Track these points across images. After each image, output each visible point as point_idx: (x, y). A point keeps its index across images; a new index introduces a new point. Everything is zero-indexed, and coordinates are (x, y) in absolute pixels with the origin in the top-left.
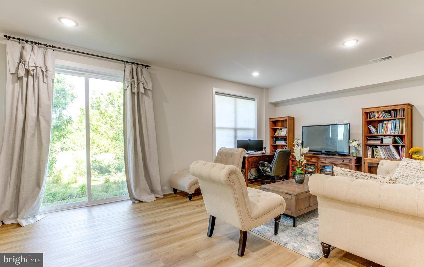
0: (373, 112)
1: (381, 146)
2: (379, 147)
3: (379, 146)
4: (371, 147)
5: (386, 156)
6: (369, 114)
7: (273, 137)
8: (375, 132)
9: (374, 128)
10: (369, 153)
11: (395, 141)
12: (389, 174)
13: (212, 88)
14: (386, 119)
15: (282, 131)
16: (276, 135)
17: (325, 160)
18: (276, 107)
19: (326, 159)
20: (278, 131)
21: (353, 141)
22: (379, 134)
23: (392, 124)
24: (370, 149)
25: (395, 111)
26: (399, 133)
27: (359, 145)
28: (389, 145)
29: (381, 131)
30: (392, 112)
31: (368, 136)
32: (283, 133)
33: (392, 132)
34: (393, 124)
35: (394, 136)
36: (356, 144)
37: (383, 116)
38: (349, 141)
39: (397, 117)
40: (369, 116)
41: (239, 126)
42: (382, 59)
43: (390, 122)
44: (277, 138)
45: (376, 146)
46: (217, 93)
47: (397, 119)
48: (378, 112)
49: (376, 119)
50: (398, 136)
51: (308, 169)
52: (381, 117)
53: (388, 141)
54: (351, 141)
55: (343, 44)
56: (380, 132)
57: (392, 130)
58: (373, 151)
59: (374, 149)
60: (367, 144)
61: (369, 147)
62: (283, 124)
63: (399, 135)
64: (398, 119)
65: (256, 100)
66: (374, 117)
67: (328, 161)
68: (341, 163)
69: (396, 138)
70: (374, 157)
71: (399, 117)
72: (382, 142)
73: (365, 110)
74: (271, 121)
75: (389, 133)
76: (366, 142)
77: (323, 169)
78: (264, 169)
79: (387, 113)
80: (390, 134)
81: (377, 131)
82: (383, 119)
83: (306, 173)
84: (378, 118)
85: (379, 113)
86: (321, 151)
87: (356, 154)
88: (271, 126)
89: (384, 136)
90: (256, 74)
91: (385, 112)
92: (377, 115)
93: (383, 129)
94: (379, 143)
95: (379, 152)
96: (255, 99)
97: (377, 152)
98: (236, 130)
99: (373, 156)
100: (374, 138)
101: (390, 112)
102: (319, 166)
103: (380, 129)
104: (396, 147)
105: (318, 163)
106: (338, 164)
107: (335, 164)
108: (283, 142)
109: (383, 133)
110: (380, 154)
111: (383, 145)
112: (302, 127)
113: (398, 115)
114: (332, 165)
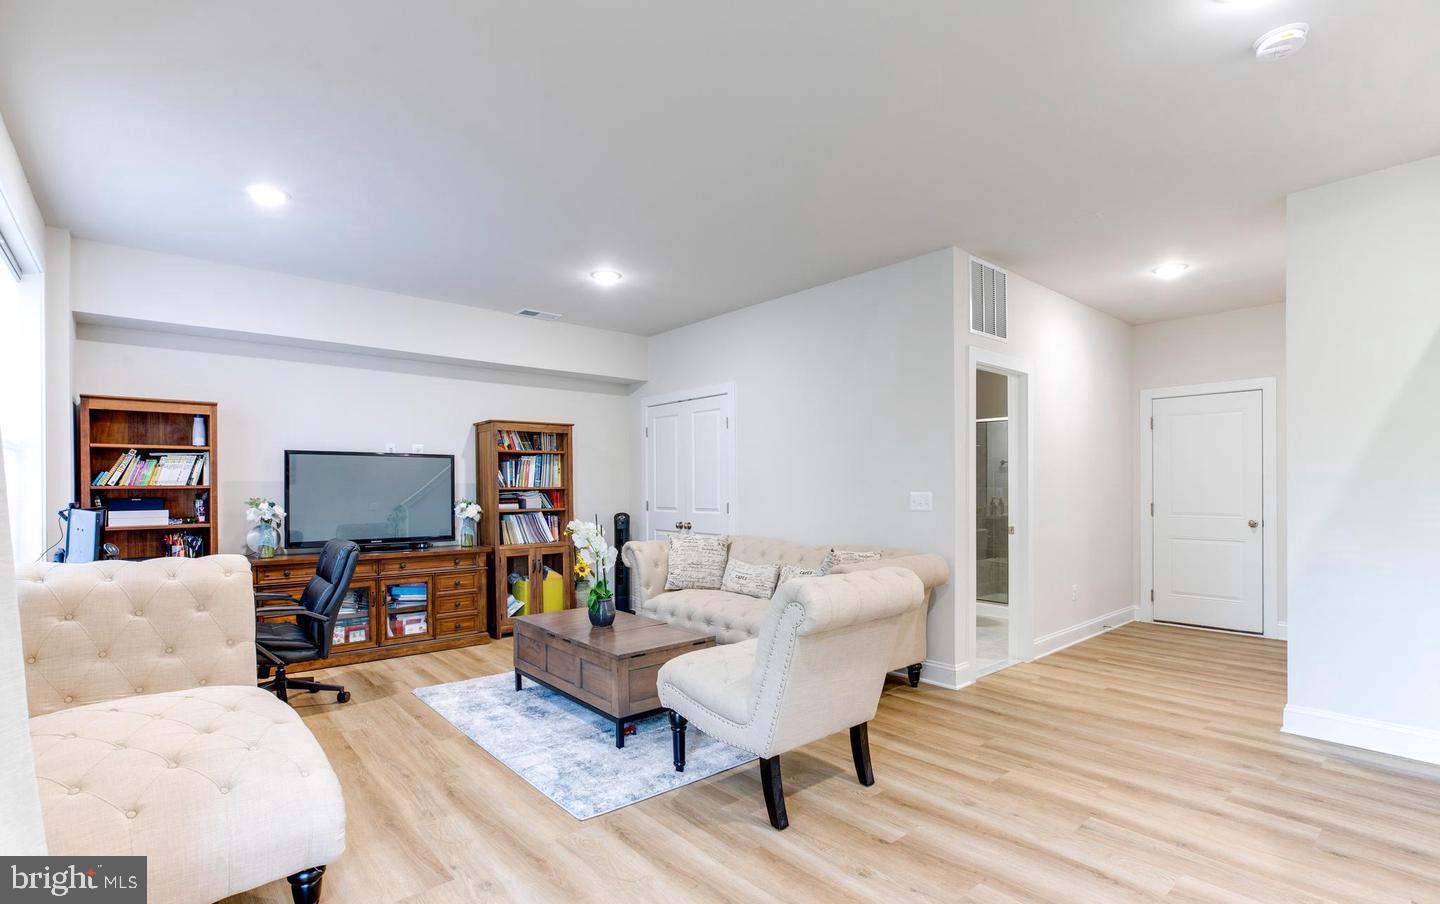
0: (500, 431)
1: (517, 513)
2: (511, 518)
3: (514, 516)
5: (530, 538)
8: (501, 481)
15: (167, 462)
17: (404, 566)
19: (408, 564)
23: (535, 465)
25: (538, 437)
28: (535, 512)
32: (171, 472)
33: (538, 482)
34: (537, 464)
35: (540, 491)
37: (519, 443)
38: (453, 506)
39: (541, 449)
43: (532, 458)
47: (542, 454)
50: (545, 491)
52: (515, 446)
56: (512, 482)
57: (536, 479)
59: (503, 522)
62: (142, 430)
67: (413, 569)
68: (453, 568)
71: (545, 450)
72: (521, 506)
74: (90, 411)
75: (531, 485)
79: (526, 438)
80: (534, 486)
81: (505, 480)
82: (518, 451)
86: (366, 541)
88: (89, 436)
89: (524, 491)
91: (522, 435)
92: (506, 442)
93: (518, 475)
94: (515, 507)
95: (512, 530)
97: (508, 530)
101: (531, 436)
102: (383, 589)
103: (511, 475)
104: (545, 514)
105: (378, 581)
106: (444, 574)
107: (433, 576)
108: (166, 513)
109: (520, 484)
110: (514, 534)
111: (523, 511)
112: (287, 453)
113: (544, 447)
114: (427, 578)
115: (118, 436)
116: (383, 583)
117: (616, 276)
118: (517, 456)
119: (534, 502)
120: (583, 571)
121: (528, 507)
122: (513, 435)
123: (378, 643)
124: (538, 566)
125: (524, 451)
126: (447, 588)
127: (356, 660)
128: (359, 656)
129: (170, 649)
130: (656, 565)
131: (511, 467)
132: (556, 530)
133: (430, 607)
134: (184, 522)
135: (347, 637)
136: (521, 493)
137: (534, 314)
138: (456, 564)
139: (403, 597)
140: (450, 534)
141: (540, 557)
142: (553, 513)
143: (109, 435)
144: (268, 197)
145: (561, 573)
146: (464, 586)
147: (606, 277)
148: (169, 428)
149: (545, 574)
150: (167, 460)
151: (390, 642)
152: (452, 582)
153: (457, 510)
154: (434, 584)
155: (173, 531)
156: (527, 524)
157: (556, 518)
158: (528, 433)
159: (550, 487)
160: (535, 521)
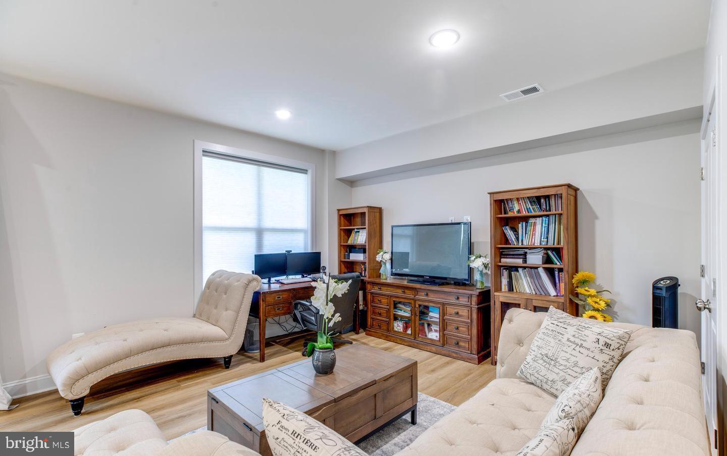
0: (511, 199)
1: (525, 268)
2: (520, 271)
3: (521, 269)
4: (508, 271)
5: (533, 289)
6: (504, 204)
7: (343, 245)
8: (514, 240)
9: (512, 232)
10: (505, 281)
11: (548, 260)
12: (521, 344)
13: (194, 141)
14: (533, 213)
15: (360, 234)
16: (350, 242)
17: (427, 295)
18: (352, 187)
19: (429, 294)
20: (353, 234)
21: (476, 258)
22: (520, 244)
23: (542, 225)
24: (506, 273)
25: (547, 199)
26: (554, 245)
27: (486, 266)
28: (536, 268)
29: (524, 239)
30: (542, 200)
31: (502, 248)
32: (361, 238)
33: (543, 241)
34: (544, 225)
35: (546, 249)
36: (481, 263)
37: (527, 209)
38: (469, 258)
39: (550, 211)
40: (504, 208)
41: (268, 223)
42: (522, 92)
43: (539, 220)
44: (352, 248)
45: (516, 268)
46: (206, 153)
47: (551, 215)
48: (518, 199)
49: (516, 214)
50: (552, 249)
51: (399, 311)
52: (524, 210)
53: (535, 259)
54: (473, 258)
56: (522, 241)
57: (543, 237)
58: (510, 277)
59: (512, 275)
60: (500, 264)
61: (504, 269)
63: (553, 246)
64: (553, 215)
65: (310, 172)
66: (512, 209)
67: (432, 297)
68: (455, 302)
69: (549, 252)
70: (513, 290)
71: (553, 211)
72: (525, 261)
73: (495, 195)
74: (340, 215)
75: (537, 244)
76: (498, 259)
77: (425, 311)
78: (306, 316)
79: (534, 202)
80: (539, 245)
81: (517, 239)
82: (527, 214)
83: (398, 319)
84: (519, 211)
85: (520, 202)
86: (422, 276)
87: (482, 283)
88: (340, 225)
89: (530, 249)
90: (283, 114)
91: (531, 200)
92: (516, 207)
93: (527, 235)
94: (519, 262)
95: (520, 281)
96: (307, 170)
97: (517, 280)
98: (260, 232)
99: (511, 288)
100: (512, 253)
101: (540, 199)
102: (417, 306)
103: (523, 235)
104: (549, 271)
105: (415, 301)
106: (449, 304)
107: (443, 304)
108: (362, 255)
109: (528, 242)
112: (392, 227)
113: (553, 208)
114: (439, 305)
116: (418, 303)
118: (526, 219)
121: (529, 262)
122: (522, 201)
123: (416, 339)
126: (451, 315)
127: (400, 342)
128: (405, 341)
131: (523, 228)
132: (563, 286)
133: (441, 324)
135: (404, 329)
136: (525, 250)
138: (457, 299)
142: (559, 269)
146: (461, 316)
150: (361, 232)
151: (421, 339)
154: (443, 310)
155: (362, 263)
156: (532, 278)
158: (537, 197)
159: (556, 246)
160: (539, 277)
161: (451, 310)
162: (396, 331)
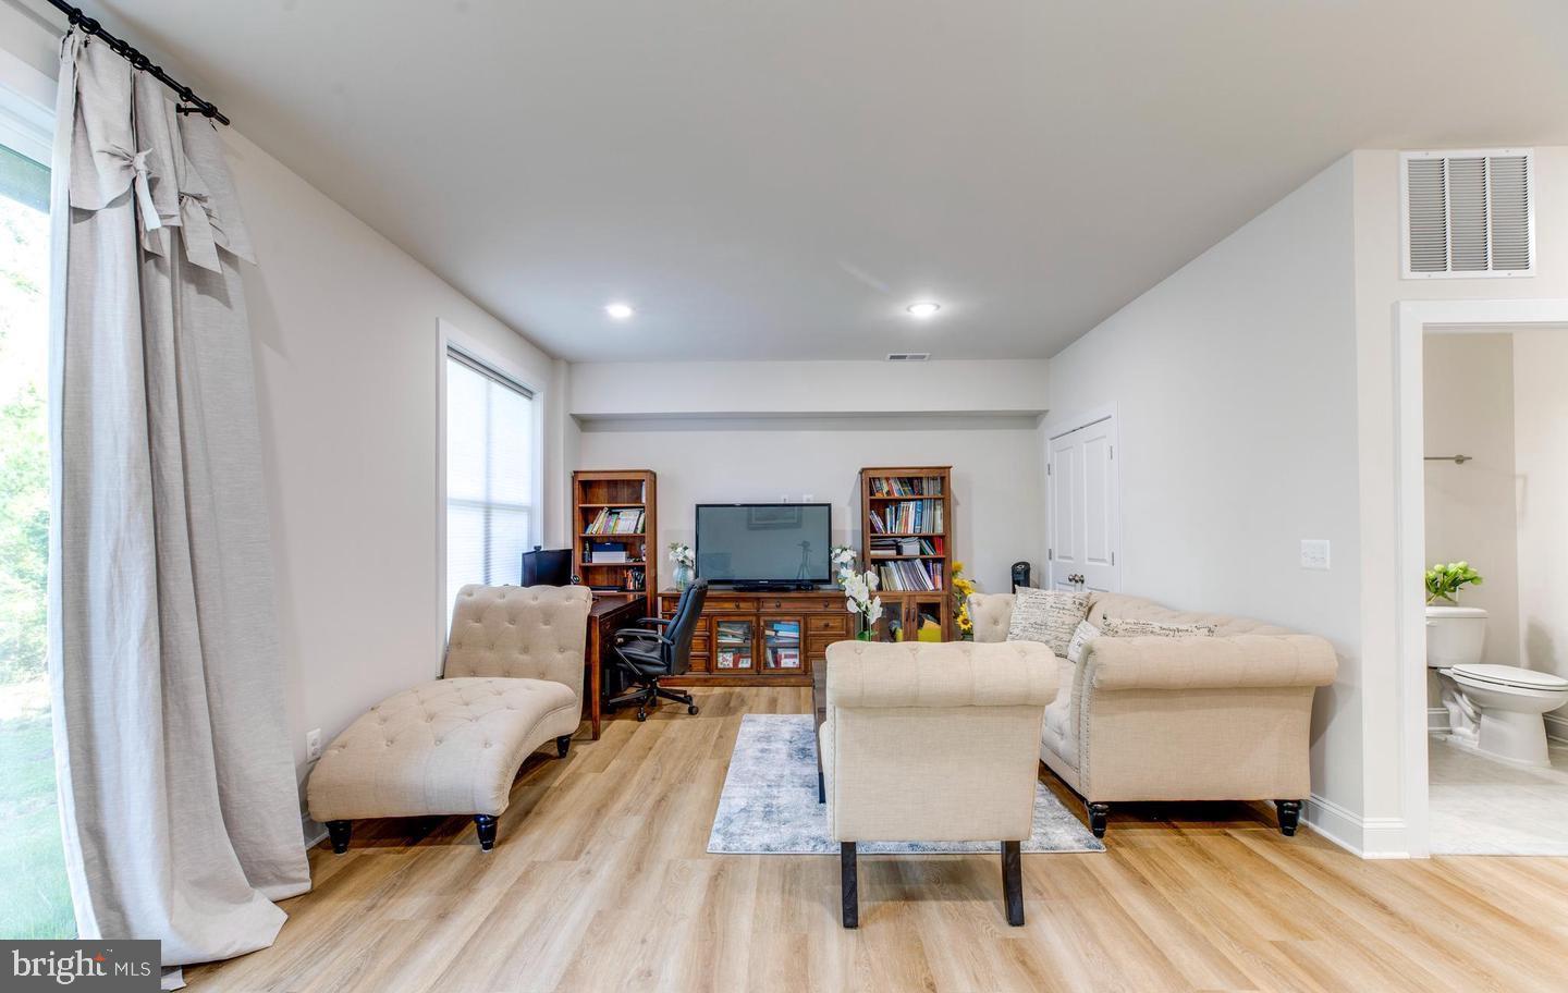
0: (881, 478)
1: (895, 561)
2: (891, 564)
3: (893, 563)
4: (876, 565)
5: (908, 586)
6: (873, 483)
7: (580, 537)
8: (882, 528)
9: (879, 519)
11: (922, 551)
13: (437, 319)
15: (619, 517)
16: (593, 531)
17: (779, 606)
19: (782, 603)
20: (600, 517)
22: (890, 533)
23: (916, 511)
24: (874, 567)
25: (919, 482)
26: (928, 533)
28: (912, 560)
29: (894, 526)
30: (914, 482)
31: (874, 537)
32: (623, 524)
33: (917, 529)
35: (920, 537)
36: (849, 558)
37: (899, 490)
38: (830, 551)
39: (923, 495)
40: (871, 487)
43: (912, 504)
44: (597, 544)
45: (886, 562)
47: (924, 499)
48: (887, 479)
49: (885, 497)
50: (925, 538)
51: (724, 638)
52: (894, 492)
55: (908, 309)
56: (891, 529)
57: (916, 524)
58: (879, 572)
59: (882, 568)
60: (868, 557)
61: (871, 564)
62: (614, 493)
64: (926, 499)
65: (538, 399)
66: (882, 491)
67: (787, 607)
68: (823, 610)
69: (924, 542)
70: (882, 589)
71: (926, 495)
72: (898, 552)
73: (864, 472)
74: (576, 482)
75: (910, 531)
76: (866, 552)
79: (906, 483)
80: (912, 533)
81: (886, 526)
82: (898, 497)
83: (724, 651)
84: (888, 493)
86: (756, 582)
88: (574, 500)
89: (903, 537)
91: (902, 480)
92: (886, 489)
93: (897, 521)
94: (892, 553)
95: (891, 575)
96: (531, 393)
97: (887, 575)
98: (488, 510)
99: (880, 587)
100: (880, 544)
101: (912, 481)
102: (762, 623)
103: (891, 522)
104: (925, 562)
105: (758, 616)
106: (814, 615)
107: (806, 616)
108: (623, 554)
109: (899, 530)
110: (893, 580)
111: (901, 558)
112: (698, 506)
113: (925, 492)
114: (798, 618)
115: (602, 498)
116: (762, 618)
117: (934, 308)
118: (898, 501)
119: (911, 549)
120: (966, 624)
121: (904, 554)
122: (892, 481)
123: (759, 673)
124: (912, 615)
125: (904, 497)
126: (817, 629)
127: (739, 683)
128: (742, 680)
129: (525, 650)
130: (996, 622)
131: (891, 513)
132: (939, 578)
133: (802, 644)
134: (635, 561)
135: (736, 662)
136: (899, 540)
137: (904, 357)
138: (826, 606)
139: (780, 634)
140: (827, 577)
141: (914, 606)
142: (935, 560)
143: (598, 497)
144: (620, 311)
145: (939, 623)
146: (833, 628)
147: (924, 309)
148: (630, 491)
149: (920, 625)
150: (625, 514)
151: (767, 672)
152: (823, 623)
153: (833, 555)
154: (806, 624)
155: (628, 568)
156: (906, 572)
157: (939, 566)
158: (908, 478)
159: (931, 533)
160: (914, 569)
161: (816, 623)
162: (724, 669)
